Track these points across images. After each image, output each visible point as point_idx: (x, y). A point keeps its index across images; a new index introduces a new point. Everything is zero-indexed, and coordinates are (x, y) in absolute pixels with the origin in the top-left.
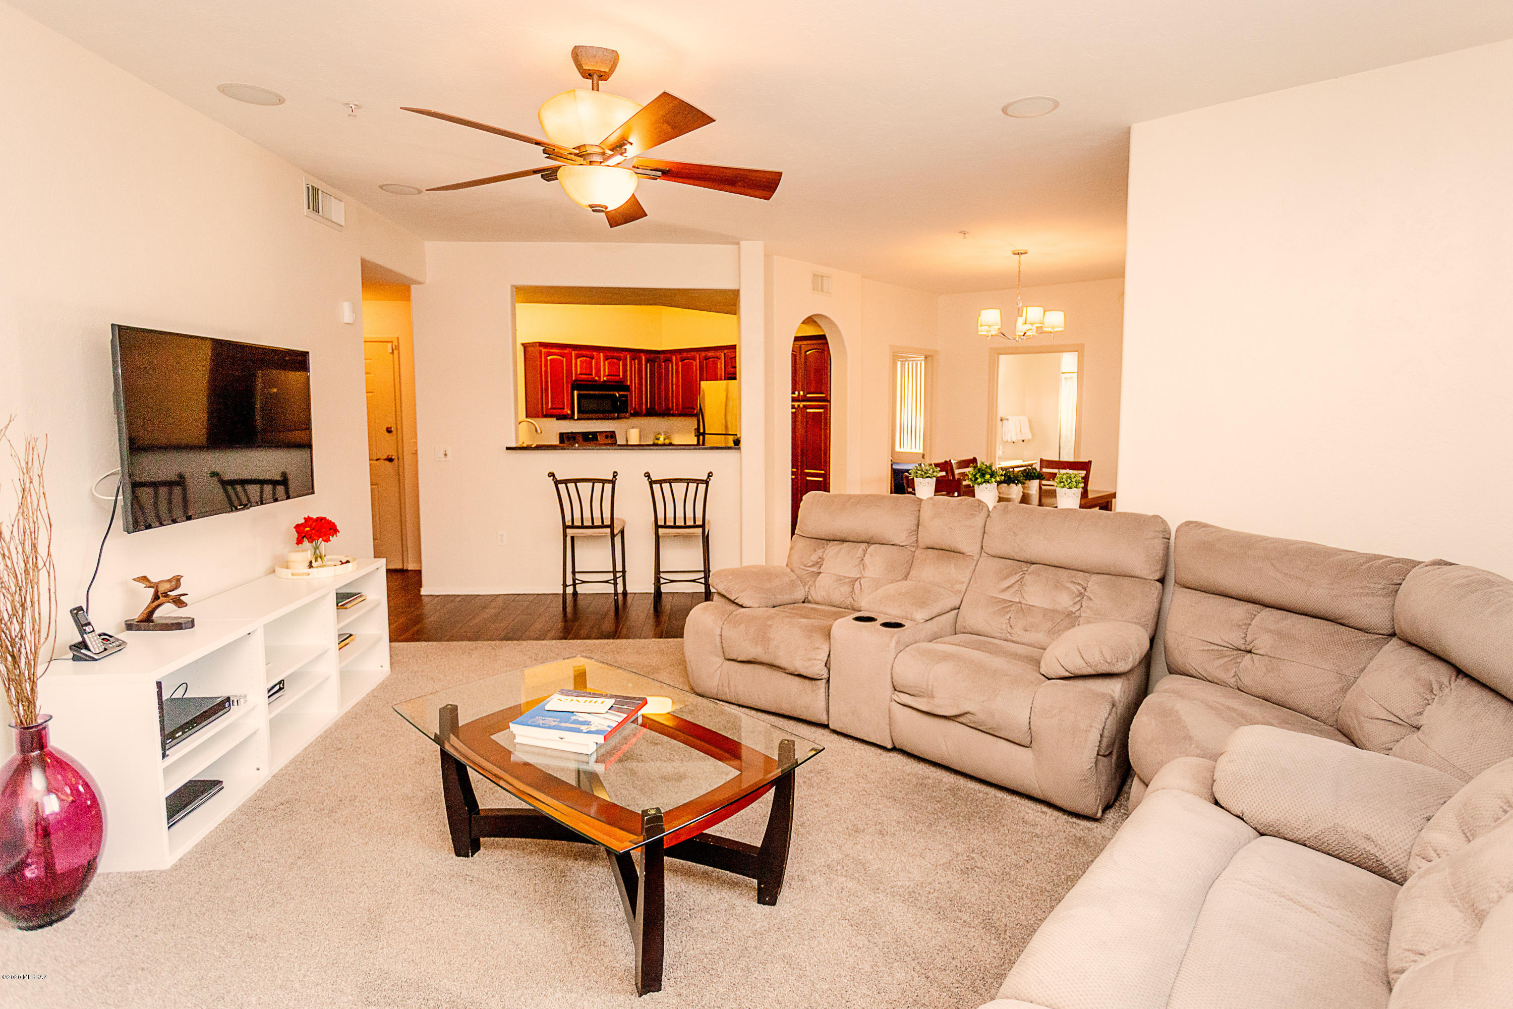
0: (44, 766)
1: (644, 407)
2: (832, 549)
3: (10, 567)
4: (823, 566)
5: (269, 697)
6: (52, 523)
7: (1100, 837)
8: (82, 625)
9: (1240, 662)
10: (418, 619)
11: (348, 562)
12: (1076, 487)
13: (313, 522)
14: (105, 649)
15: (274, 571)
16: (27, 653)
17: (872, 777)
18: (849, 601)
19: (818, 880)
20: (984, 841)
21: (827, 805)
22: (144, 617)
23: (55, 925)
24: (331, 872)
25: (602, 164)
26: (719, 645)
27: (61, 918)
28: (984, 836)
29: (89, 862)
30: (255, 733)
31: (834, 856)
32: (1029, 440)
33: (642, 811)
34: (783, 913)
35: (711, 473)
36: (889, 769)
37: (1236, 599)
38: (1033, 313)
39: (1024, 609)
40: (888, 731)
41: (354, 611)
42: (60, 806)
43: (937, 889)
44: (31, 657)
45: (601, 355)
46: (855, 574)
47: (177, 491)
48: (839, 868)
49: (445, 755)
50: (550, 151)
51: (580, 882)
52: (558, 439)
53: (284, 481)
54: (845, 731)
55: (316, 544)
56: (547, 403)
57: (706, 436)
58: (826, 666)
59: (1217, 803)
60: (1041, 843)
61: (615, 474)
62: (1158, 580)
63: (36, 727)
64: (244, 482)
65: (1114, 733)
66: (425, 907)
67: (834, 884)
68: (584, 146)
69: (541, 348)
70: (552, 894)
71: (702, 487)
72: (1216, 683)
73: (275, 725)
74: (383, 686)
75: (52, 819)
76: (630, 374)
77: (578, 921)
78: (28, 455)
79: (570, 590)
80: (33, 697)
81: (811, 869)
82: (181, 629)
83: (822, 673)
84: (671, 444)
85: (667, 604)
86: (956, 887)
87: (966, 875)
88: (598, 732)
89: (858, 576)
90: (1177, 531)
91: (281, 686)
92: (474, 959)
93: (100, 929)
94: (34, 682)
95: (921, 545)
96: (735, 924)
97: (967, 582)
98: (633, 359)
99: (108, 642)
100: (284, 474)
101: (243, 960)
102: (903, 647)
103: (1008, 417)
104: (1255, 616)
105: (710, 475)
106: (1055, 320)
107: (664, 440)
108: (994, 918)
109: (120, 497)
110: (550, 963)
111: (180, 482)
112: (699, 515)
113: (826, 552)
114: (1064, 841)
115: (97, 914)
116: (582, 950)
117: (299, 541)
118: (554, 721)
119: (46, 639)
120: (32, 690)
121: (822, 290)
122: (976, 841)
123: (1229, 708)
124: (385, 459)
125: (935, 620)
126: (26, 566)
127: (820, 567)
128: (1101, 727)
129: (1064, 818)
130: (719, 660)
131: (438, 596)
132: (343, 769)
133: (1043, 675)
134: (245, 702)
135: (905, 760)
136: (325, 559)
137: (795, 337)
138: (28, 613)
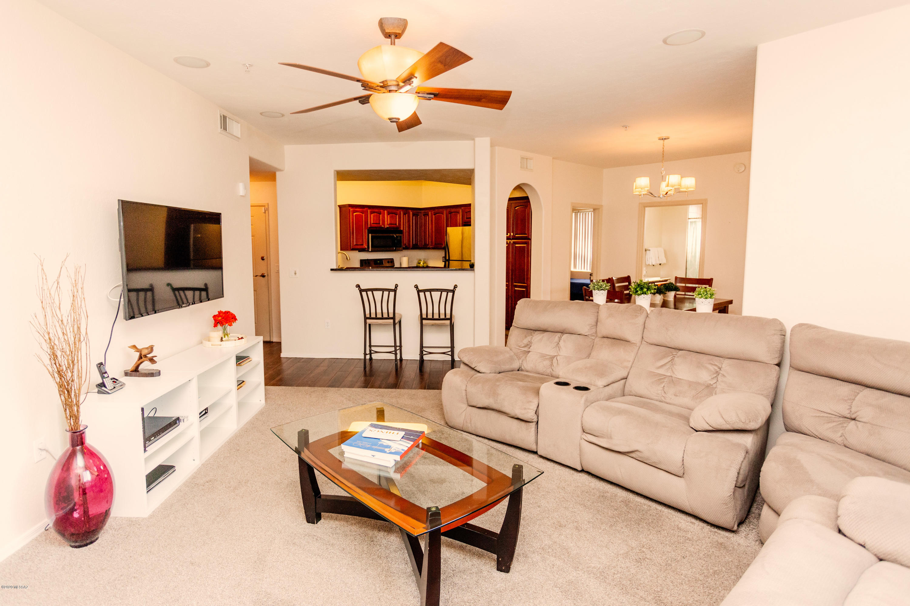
0: (84, 454)
1: (411, 243)
2: (537, 336)
3: (67, 340)
4: (531, 348)
5: (200, 417)
6: (88, 315)
7: (736, 544)
8: (103, 374)
9: (846, 427)
10: (279, 372)
11: (242, 338)
12: (711, 298)
13: (223, 314)
14: (114, 388)
15: (202, 343)
16: (75, 390)
17: (568, 489)
18: (549, 371)
19: (536, 558)
20: (651, 540)
21: (539, 507)
22: (134, 369)
23: (89, 546)
24: (236, 527)
25: (397, 91)
26: (465, 397)
27: (92, 542)
28: (651, 537)
29: (106, 511)
30: (192, 439)
31: (546, 542)
32: (664, 264)
33: (427, 508)
34: (514, 578)
35: (456, 285)
36: (579, 484)
37: (841, 380)
38: (674, 179)
39: (674, 381)
40: (579, 459)
41: (246, 366)
42: (91, 477)
43: (620, 571)
44: (77, 392)
45: (386, 211)
46: (553, 353)
47: (149, 294)
48: (550, 550)
49: (301, 461)
50: (366, 85)
51: (382, 546)
52: (359, 265)
53: (205, 289)
54: (548, 457)
55: (225, 327)
56: (353, 241)
57: (450, 261)
58: (536, 413)
59: (840, 531)
60: (693, 545)
61: (397, 286)
62: (776, 365)
63: (80, 432)
64: (184, 289)
65: (747, 472)
66: (290, 554)
67: (547, 562)
68: (386, 81)
69: (350, 208)
70: (366, 552)
71: (450, 294)
72: (826, 441)
73: (204, 434)
74: (262, 413)
75: (87, 485)
76: (403, 223)
77: (383, 571)
78: (76, 276)
79: (368, 357)
80: (78, 415)
81: (531, 550)
82: (153, 376)
83: (533, 418)
84: (428, 267)
85: (427, 368)
86: (633, 571)
87: (640, 563)
88: (395, 453)
89: (556, 354)
90: (792, 331)
91: (206, 411)
92: (320, 591)
93: (112, 550)
94: (78, 406)
95: (600, 335)
96: (483, 583)
97: (632, 361)
98: (404, 214)
99: (116, 383)
100: (206, 285)
101: (189, 577)
102: (588, 404)
103: (650, 249)
104: (858, 393)
105: (455, 287)
106: (689, 183)
107: (423, 264)
108: (662, 596)
109: (122, 300)
110: (367, 598)
111: (151, 289)
112: (448, 312)
113: (534, 338)
114: (709, 545)
115: (110, 541)
116: (386, 591)
117: (215, 326)
118: (369, 444)
119: (85, 381)
120: (78, 411)
121: (527, 168)
122: (645, 540)
123: (840, 460)
124: (261, 276)
125: (610, 386)
126: (74, 340)
127: (529, 348)
128: (738, 467)
129: (707, 528)
130: (465, 406)
131: (291, 358)
132: (240, 463)
133: (692, 428)
134: (187, 420)
135: (590, 479)
136: (229, 336)
137: (509, 198)
138: (76, 367)
